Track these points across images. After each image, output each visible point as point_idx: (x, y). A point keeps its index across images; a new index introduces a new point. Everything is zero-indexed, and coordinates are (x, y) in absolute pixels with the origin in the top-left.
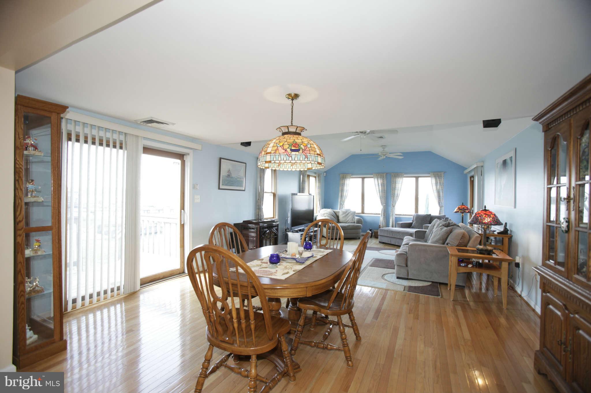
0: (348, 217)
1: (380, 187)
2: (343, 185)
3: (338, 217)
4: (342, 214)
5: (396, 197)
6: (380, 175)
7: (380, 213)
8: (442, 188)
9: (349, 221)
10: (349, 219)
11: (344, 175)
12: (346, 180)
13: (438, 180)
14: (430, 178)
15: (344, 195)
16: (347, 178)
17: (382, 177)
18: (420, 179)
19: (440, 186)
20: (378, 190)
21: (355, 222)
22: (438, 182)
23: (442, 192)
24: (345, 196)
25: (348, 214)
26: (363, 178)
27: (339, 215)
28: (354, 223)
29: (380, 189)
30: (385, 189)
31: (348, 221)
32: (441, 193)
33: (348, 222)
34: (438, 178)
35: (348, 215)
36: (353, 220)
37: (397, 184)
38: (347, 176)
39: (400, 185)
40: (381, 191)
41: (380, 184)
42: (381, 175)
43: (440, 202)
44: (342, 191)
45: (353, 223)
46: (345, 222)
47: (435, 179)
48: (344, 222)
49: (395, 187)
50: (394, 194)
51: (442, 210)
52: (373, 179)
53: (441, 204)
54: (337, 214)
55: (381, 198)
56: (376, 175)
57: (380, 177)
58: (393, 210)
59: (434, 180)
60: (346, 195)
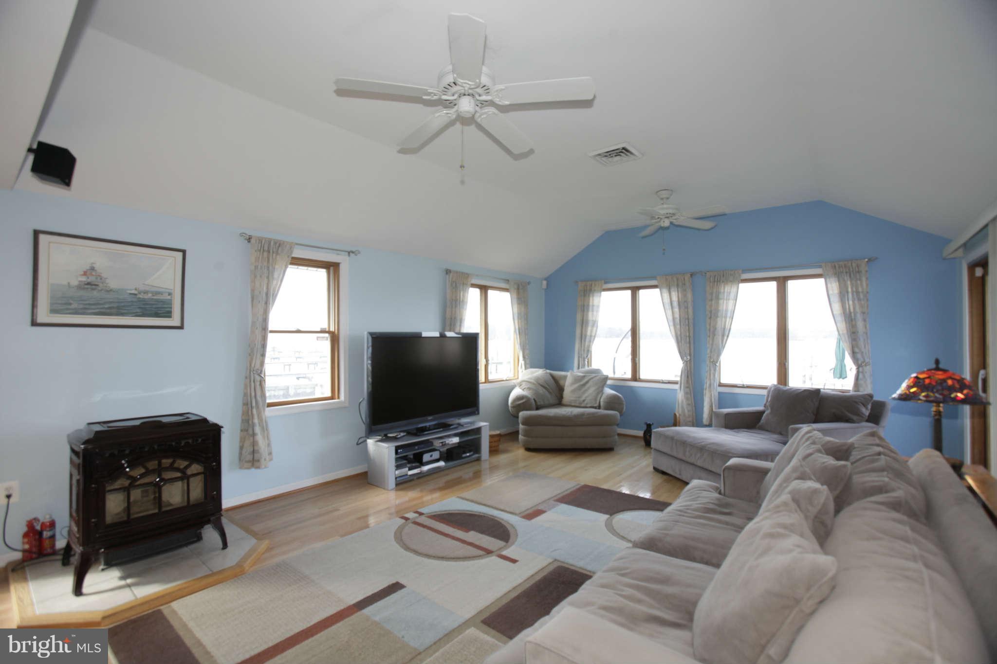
0: (586, 390)
1: (676, 310)
2: (585, 308)
3: (561, 389)
4: (573, 384)
5: (720, 337)
6: (675, 279)
7: (678, 379)
8: (862, 306)
9: (586, 402)
10: (586, 397)
11: (588, 283)
12: (593, 296)
13: (849, 283)
14: (821, 281)
15: (589, 333)
16: (595, 290)
17: (680, 284)
18: (791, 284)
19: (856, 302)
20: (670, 318)
21: (602, 404)
22: (850, 290)
23: (865, 320)
24: (591, 336)
25: (587, 382)
26: (635, 290)
27: (564, 385)
28: (599, 407)
29: (677, 316)
30: (691, 316)
31: (584, 401)
32: (860, 324)
33: (583, 405)
34: (847, 278)
35: (588, 385)
36: (596, 400)
37: (721, 302)
38: (593, 285)
39: (731, 303)
40: (678, 321)
41: (675, 304)
42: (678, 280)
43: (856, 350)
44: (584, 323)
45: (595, 408)
46: (577, 405)
47: (839, 281)
48: (573, 404)
49: (717, 310)
50: (715, 329)
51: (864, 376)
52: (657, 291)
53: (859, 356)
54: (561, 382)
55: (679, 341)
56: (666, 279)
57: (676, 283)
58: (712, 371)
59: (835, 286)
60: (593, 334)
